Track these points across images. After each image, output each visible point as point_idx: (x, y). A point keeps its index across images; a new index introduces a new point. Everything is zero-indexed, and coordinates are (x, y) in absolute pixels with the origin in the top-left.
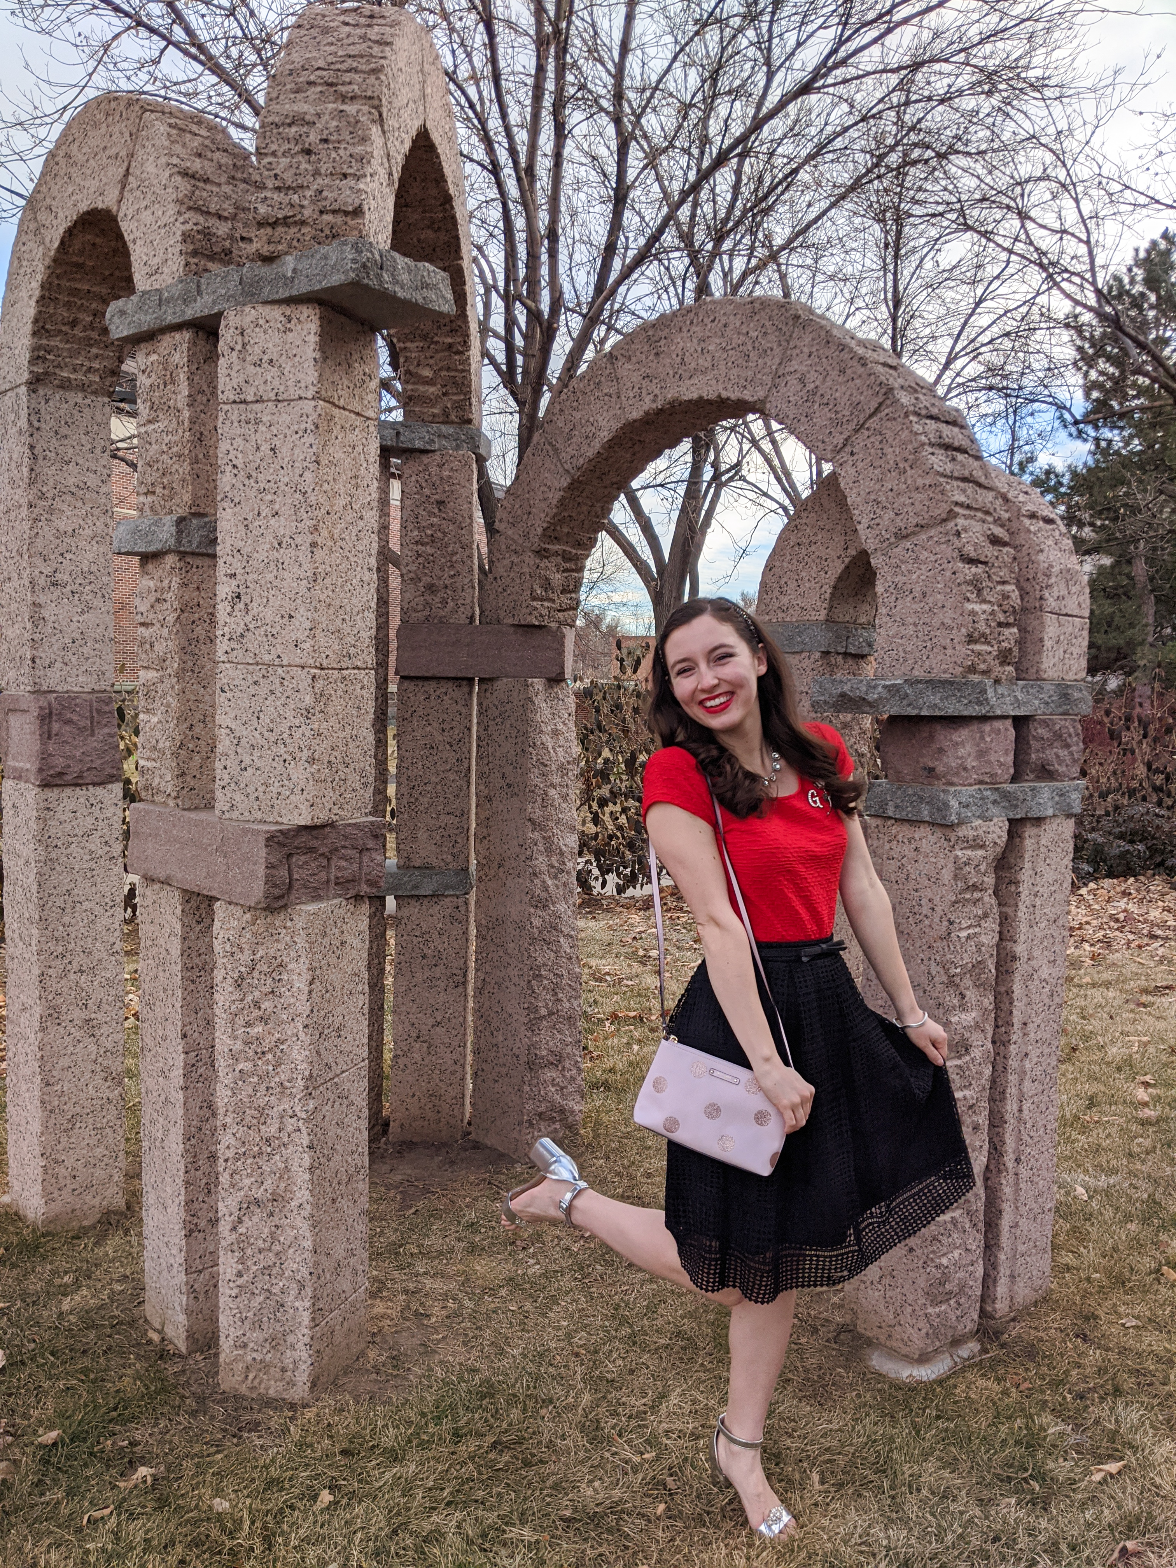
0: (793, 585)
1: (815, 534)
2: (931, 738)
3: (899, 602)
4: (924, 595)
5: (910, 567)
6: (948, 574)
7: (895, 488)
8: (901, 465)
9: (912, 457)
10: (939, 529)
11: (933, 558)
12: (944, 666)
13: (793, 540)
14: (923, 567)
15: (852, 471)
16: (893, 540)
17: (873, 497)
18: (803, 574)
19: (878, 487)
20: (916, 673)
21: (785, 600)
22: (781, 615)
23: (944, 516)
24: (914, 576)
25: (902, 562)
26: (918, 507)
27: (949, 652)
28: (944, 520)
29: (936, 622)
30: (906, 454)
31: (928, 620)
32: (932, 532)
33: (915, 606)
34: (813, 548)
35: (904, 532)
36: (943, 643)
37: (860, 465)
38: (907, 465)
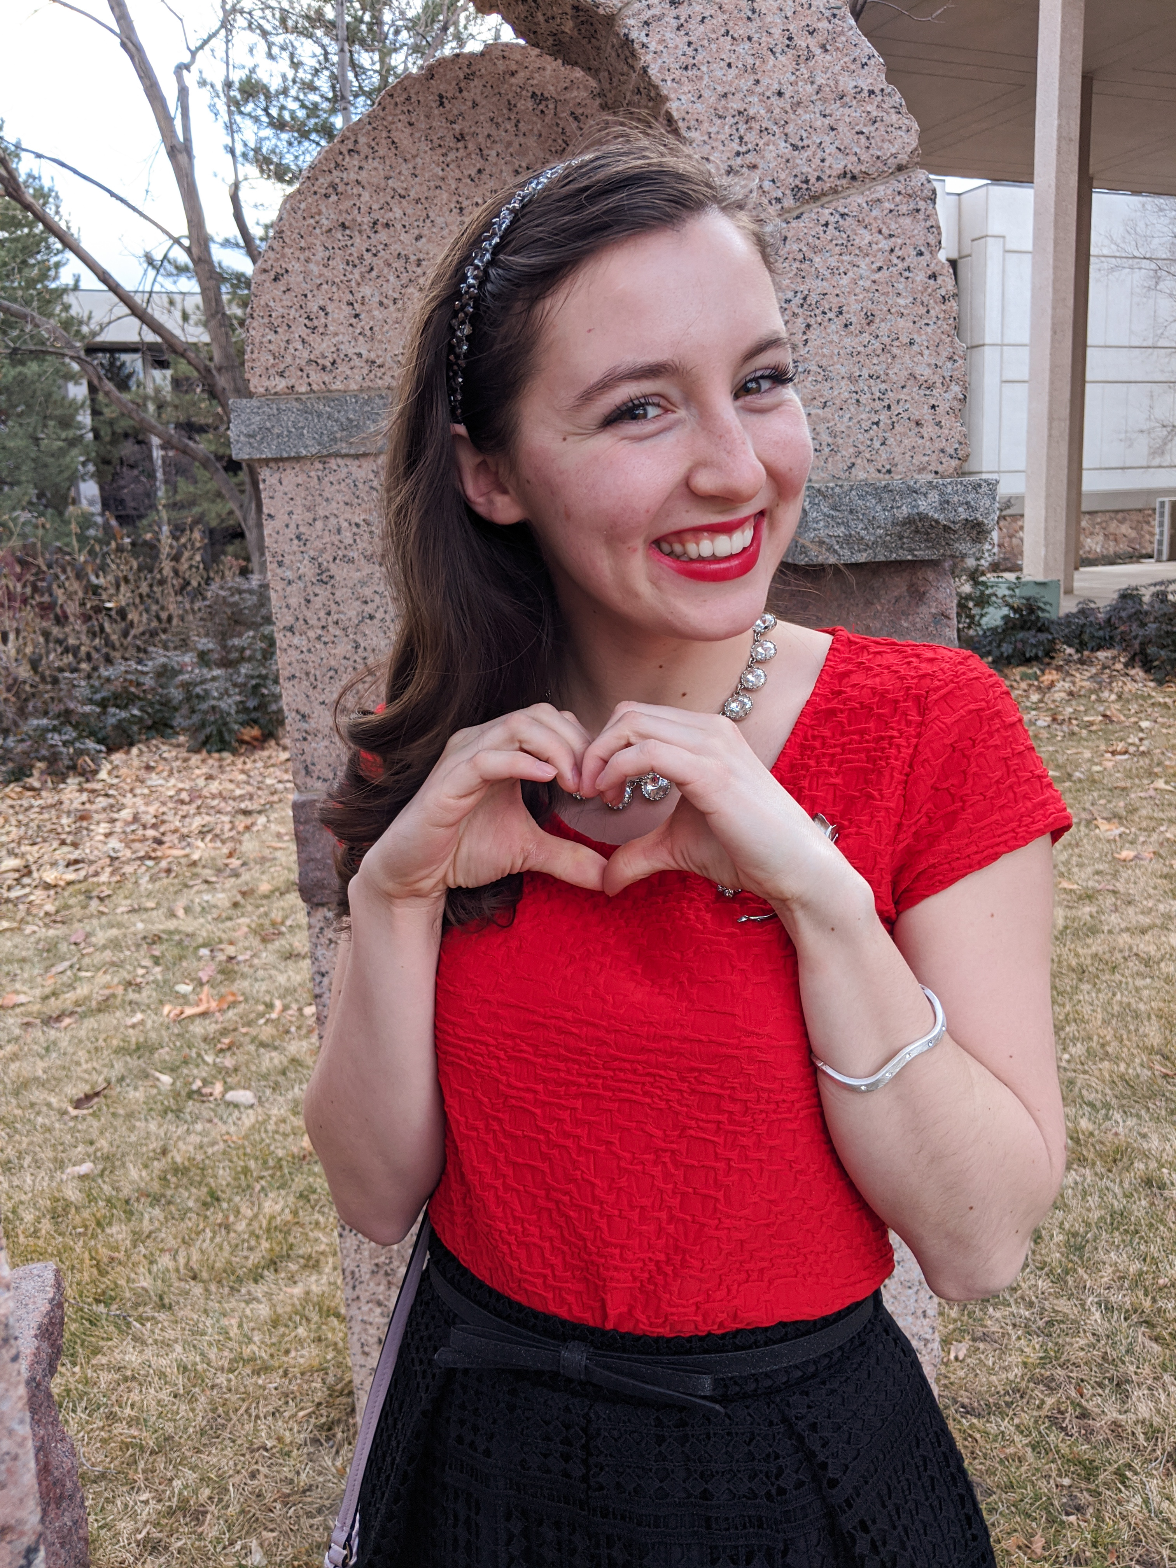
0: (340, 313)
1: (386, 206)
2: (918, 596)
3: (812, 335)
4: (870, 318)
5: (833, 262)
6: (920, 277)
7: (788, 92)
8: (801, 41)
9: (823, 25)
10: (895, 185)
11: (885, 244)
12: (919, 459)
13: (328, 217)
14: (863, 263)
15: (680, 41)
16: (789, 202)
17: (735, 104)
18: (366, 290)
19: (746, 83)
20: (860, 474)
21: (323, 346)
22: (316, 377)
23: (903, 158)
24: (845, 281)
25: (815, 250)
26: (846, 135)
27: (929, 430)
28: (900, 168)
29: (898, 373)
30: (810, 20)
31: (880, 370)
32: (881, 190)
33: (847, 341)
34: (383, 235)
35: (817, 187)
36: (916, 416)
37: (698, 31)
38: (812, 42)
